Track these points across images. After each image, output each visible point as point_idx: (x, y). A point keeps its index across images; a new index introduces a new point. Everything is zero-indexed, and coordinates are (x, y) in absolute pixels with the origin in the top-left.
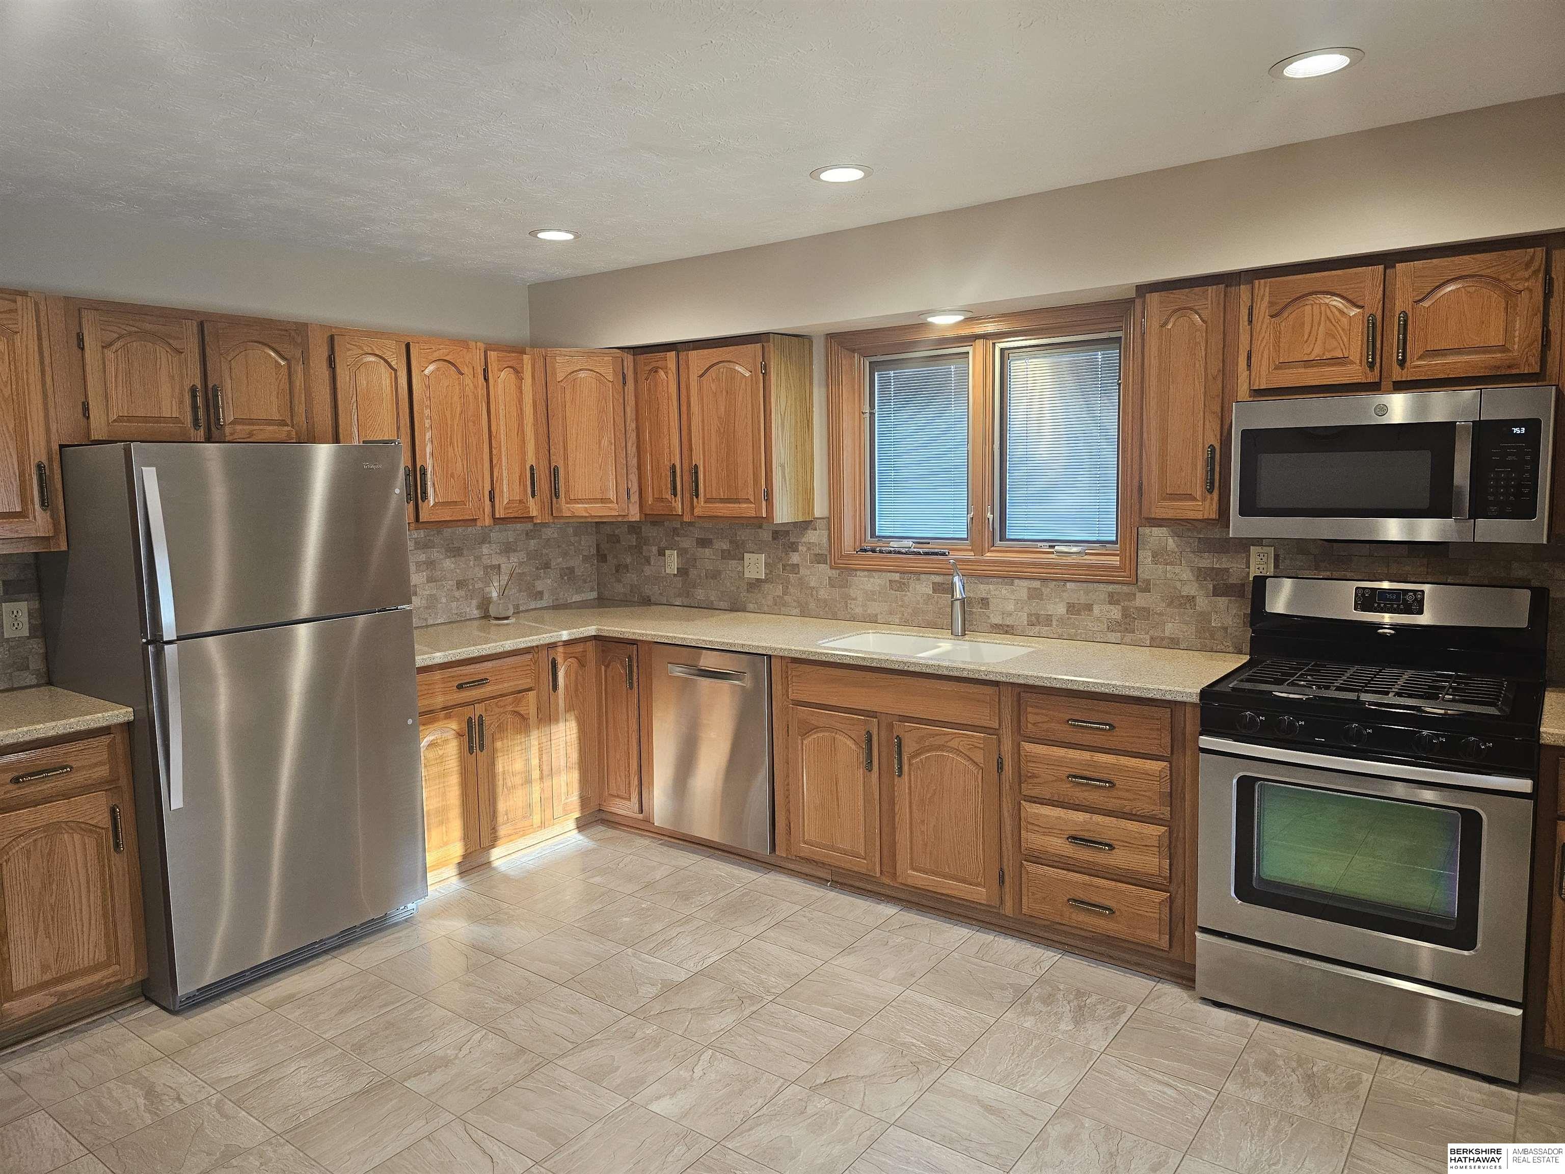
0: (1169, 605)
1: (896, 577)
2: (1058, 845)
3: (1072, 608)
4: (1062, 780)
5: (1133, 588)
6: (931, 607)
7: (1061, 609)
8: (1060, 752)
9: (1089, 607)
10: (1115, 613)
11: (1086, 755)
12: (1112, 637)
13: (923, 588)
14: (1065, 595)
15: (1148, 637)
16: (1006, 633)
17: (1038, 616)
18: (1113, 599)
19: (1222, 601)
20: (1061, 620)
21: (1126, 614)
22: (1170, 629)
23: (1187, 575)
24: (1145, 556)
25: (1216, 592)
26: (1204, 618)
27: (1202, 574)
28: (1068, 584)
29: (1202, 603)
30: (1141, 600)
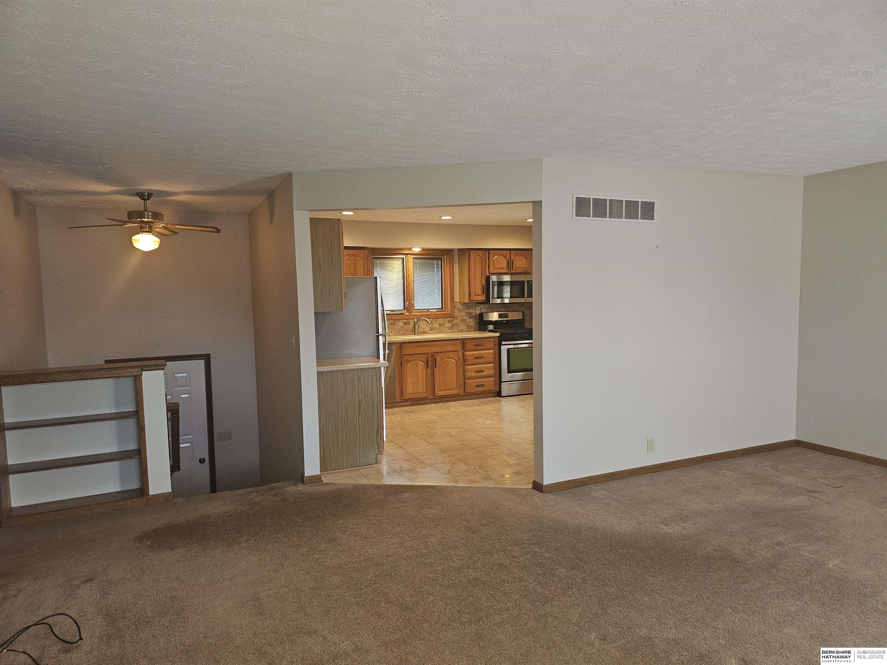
0: (461, 322)
1: (392, 321)
2: (473, 374)
3: (440, 325)
4: (474, 359)
5: (454, 319)
6: (403, 329)
7: (438, 326)
8: (473, 352)
9: (444, 324)
10: (450, 325)
11: (478, 352)
12: (450, 331)
13: (401, 323)
14: (438, 322)
15: (457, 330)
16: (424, 333)
17: (432, 328)
18: (449, 322)
19: (471, 320)
20: (438, 329)
21: (452, 325)
22: (462, 327)
23: (464, 314)
24: (456, 311)
25: (470, 318)
26: (468, 324)
27: (468, 314)
28: (439, 319)
29: (468, 321)
30: (455, 321)
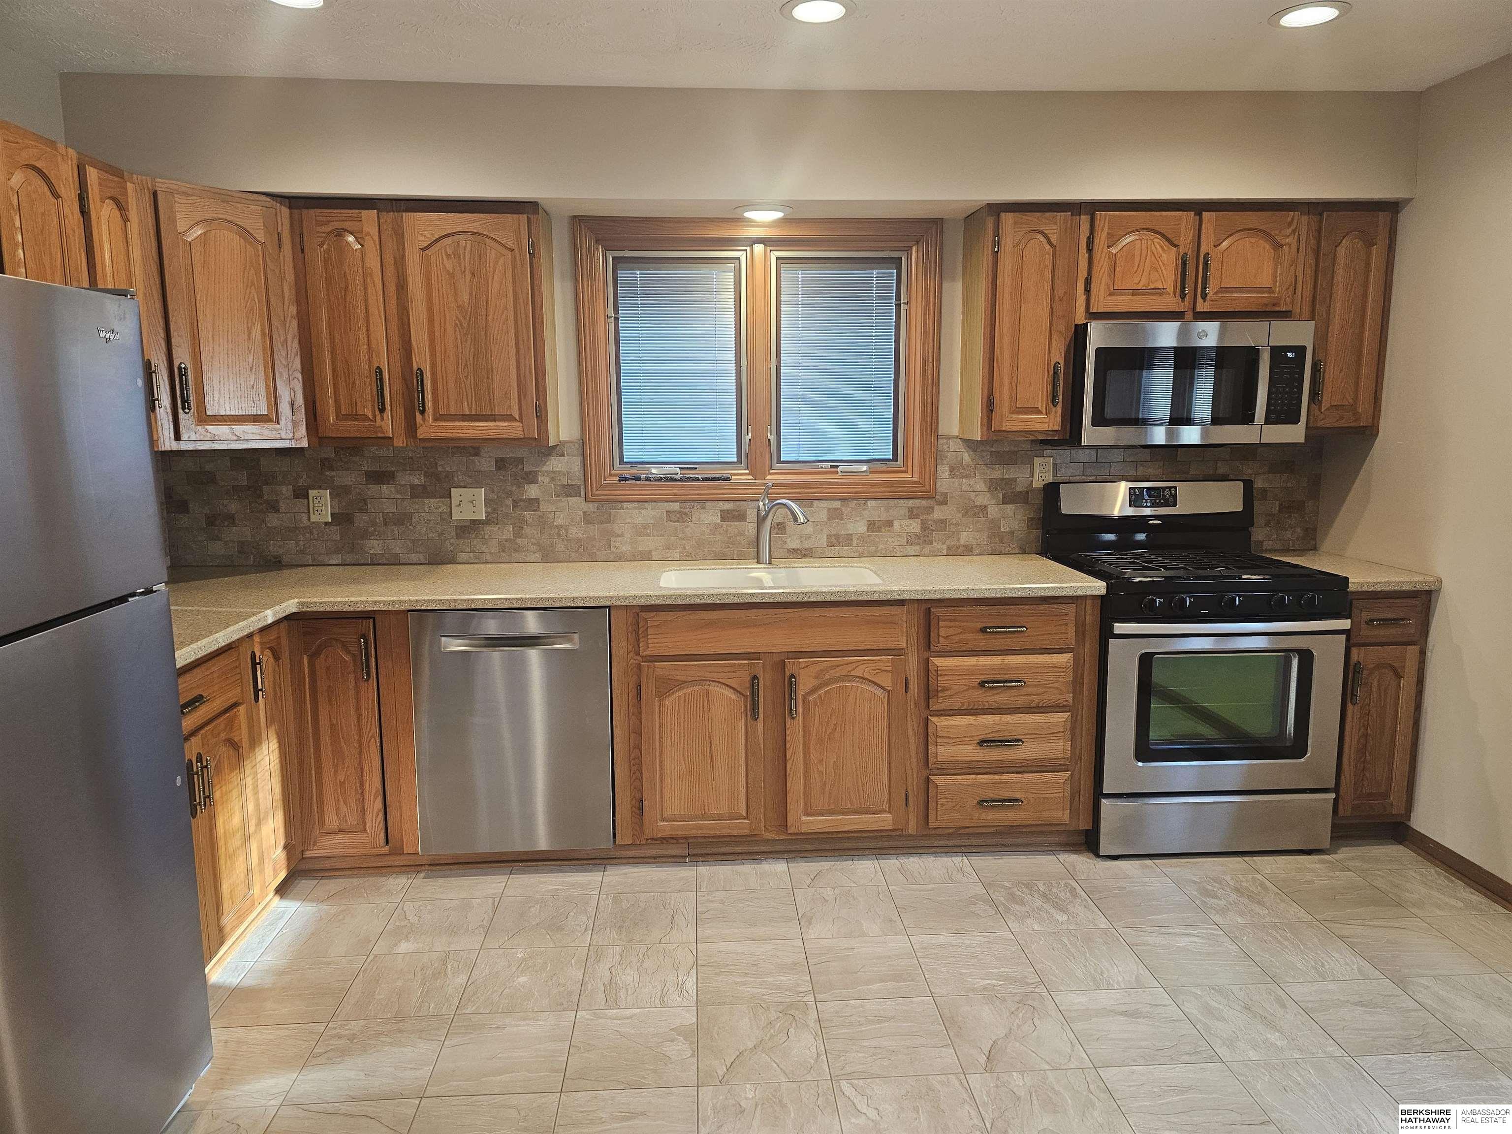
0: (963, 516)
1: (676, 506)
2: (969, 752)
3: (872, 526)
4: (974, 688)
5: (931, 502)
6: (718, 537)
7: (861, 528)
8: (972, 661)
9: (890, 523)
10: (915, 526)
11: (997, 660)
12: (911, 550)
13: (710, 516)
14: (865, 513)
15: (945, 547)
16: (805, 556)
17: (837, 536)
18: (912, 514)
19: (1010, 508)
20: (862, 538)
21: (924, 527)
22: (966, 537)
23: (980, 486)
24: (944, 471)
25: (1005, 501)
26: (994, 525)
27: (993, 485)
28: (869, 502)
29: (994, 511)
30: (938, 513)
